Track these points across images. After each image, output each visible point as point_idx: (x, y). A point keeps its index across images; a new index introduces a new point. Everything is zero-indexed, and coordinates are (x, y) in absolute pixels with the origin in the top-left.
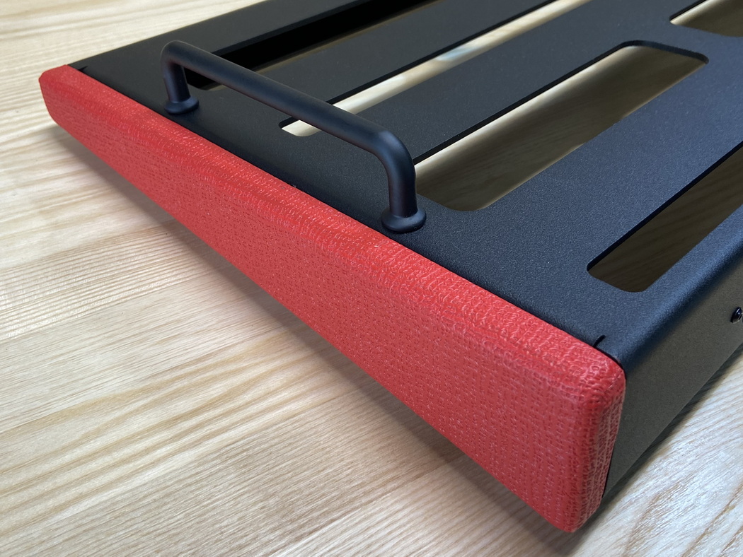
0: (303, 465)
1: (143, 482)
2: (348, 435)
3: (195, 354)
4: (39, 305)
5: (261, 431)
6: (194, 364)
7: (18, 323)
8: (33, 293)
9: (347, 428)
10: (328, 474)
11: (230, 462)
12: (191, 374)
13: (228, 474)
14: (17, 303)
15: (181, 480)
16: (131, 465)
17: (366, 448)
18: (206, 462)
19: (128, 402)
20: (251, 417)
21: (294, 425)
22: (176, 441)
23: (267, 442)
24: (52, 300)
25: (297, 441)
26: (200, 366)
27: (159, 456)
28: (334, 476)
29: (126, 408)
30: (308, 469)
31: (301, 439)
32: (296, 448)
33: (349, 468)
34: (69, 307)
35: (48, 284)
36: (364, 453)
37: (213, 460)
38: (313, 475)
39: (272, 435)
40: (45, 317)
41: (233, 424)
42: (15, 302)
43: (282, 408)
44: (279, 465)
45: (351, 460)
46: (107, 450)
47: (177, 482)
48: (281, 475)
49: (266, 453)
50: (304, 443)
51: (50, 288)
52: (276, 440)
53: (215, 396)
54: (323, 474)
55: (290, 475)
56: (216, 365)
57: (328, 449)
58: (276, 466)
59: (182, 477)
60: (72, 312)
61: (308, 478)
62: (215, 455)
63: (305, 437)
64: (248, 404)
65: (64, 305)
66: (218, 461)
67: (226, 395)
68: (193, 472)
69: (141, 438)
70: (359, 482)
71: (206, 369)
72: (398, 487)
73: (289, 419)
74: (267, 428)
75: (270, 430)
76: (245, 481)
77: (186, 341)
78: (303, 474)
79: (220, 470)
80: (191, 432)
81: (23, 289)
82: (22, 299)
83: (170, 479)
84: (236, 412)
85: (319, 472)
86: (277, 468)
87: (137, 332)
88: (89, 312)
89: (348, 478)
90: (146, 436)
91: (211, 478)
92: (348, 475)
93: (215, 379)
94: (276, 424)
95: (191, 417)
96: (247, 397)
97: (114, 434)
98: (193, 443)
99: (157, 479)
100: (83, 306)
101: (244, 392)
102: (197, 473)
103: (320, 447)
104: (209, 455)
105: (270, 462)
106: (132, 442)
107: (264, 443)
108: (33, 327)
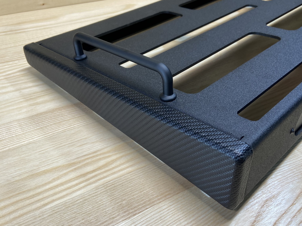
0: (135, 189)
1: (76, 196)
2: (151, 179)
3: (92, 150)
4: (33, 133)
5: (119, 177)
6: (92, 154)
7: (25, 139)
8: (30, 128)
9: (151, 177)
10: (144, 193)
11: (108, 188)
12: (91, 157)
13: (107, 193)
14: (24, 132)
15: (90, 195)
16: (71, 189)
17: (158, 184)
18: (99, 189)
19: (68, 167)
20: (115, 173)
21: (131, 176)
22: (88, 181)
23: (121, 181)
24: (37, 131)
25: (132, 181)
26: (94, 154)
27: (81, 187)
28: (147, 193)
29: (68, 169)
30: (137, 191)
31: (134, 181)
32: (132, 183)
33: (152, 191)
34: (44, 133)
35: (35, 125)
36: (157, 186)
37: (101, 188)
38: (139, 193)
39: (123, 179)
40: (35, 137)
41: (108, 175)
42: (23, 131)
43: (126, 169)
44: (126, 189)
45: (153, 188)
46: (62, 184)
47: (89, 195)
48: (127, 193)
49: (121, 185)
50: (135, 182)
51: (36, 126)
52: (125, 181)
53: (101, 165)
54: (143, 192)
55: (130, 193)
56: (101, 154)
57: (144, 184)
58: (125, 190)
59: (90, 194)
60: (45, 135)
61: (137, 194)
62: (102, 186)
63: (135, 180)
64: (113, 168)
65: (42, 132)
66: (103, 188)
67: (105, 165)
68: (94, 192)
69: (74, 180)
70: (156, 195)
71: (97, 156)
72: (170, 197)
73: (129, 173)
74: (121, 177)
75: (122, 177)
76: (114, 195)
77: (89, 146)
78: (135, 193)
79: (104, 191)
80: (93, 178)
81: (26, 127)
82: (26, 131)
83: (86, 194)
84: (109, 171)
85: (141, 192)
86: (126, 190)
87: (70, 142)
88: (52, 135)
89: (152, 194)
90: (76, 179)
91: (101, 194)
92: (152, 193)
93: (100, 159)
94: (124, 175)
95: (93, 173)
96: (113, 166)
97: (64, 178)
98: (94, 182)
99: (81, 194)
100: (49, 133)
101: (112, 164)
102: (96, 192)
103: (141, 183)
104: (100, 186)
105: (123, 189)
106: (71, 182)
107: (120, 182)
108: (31, 140)
